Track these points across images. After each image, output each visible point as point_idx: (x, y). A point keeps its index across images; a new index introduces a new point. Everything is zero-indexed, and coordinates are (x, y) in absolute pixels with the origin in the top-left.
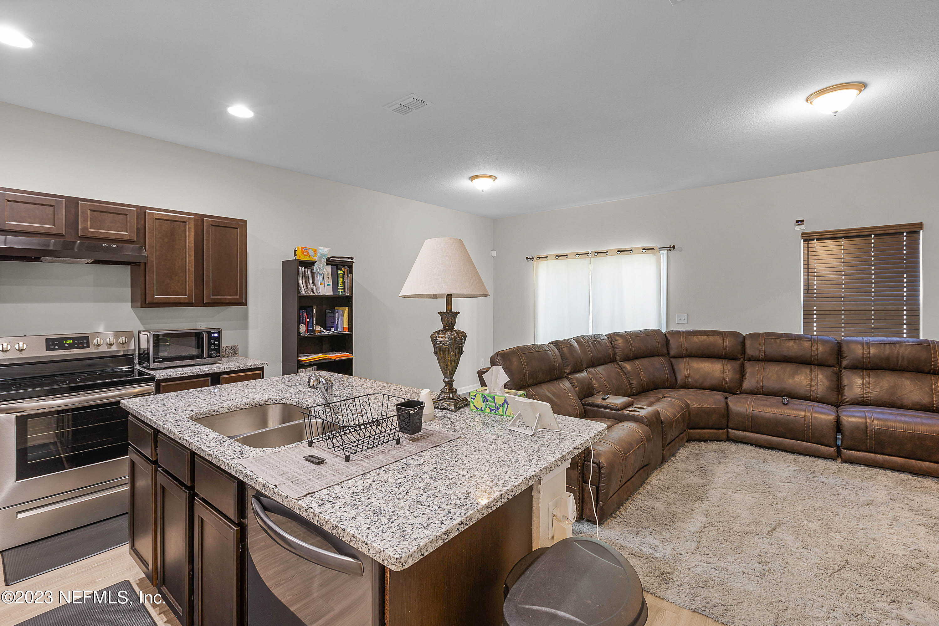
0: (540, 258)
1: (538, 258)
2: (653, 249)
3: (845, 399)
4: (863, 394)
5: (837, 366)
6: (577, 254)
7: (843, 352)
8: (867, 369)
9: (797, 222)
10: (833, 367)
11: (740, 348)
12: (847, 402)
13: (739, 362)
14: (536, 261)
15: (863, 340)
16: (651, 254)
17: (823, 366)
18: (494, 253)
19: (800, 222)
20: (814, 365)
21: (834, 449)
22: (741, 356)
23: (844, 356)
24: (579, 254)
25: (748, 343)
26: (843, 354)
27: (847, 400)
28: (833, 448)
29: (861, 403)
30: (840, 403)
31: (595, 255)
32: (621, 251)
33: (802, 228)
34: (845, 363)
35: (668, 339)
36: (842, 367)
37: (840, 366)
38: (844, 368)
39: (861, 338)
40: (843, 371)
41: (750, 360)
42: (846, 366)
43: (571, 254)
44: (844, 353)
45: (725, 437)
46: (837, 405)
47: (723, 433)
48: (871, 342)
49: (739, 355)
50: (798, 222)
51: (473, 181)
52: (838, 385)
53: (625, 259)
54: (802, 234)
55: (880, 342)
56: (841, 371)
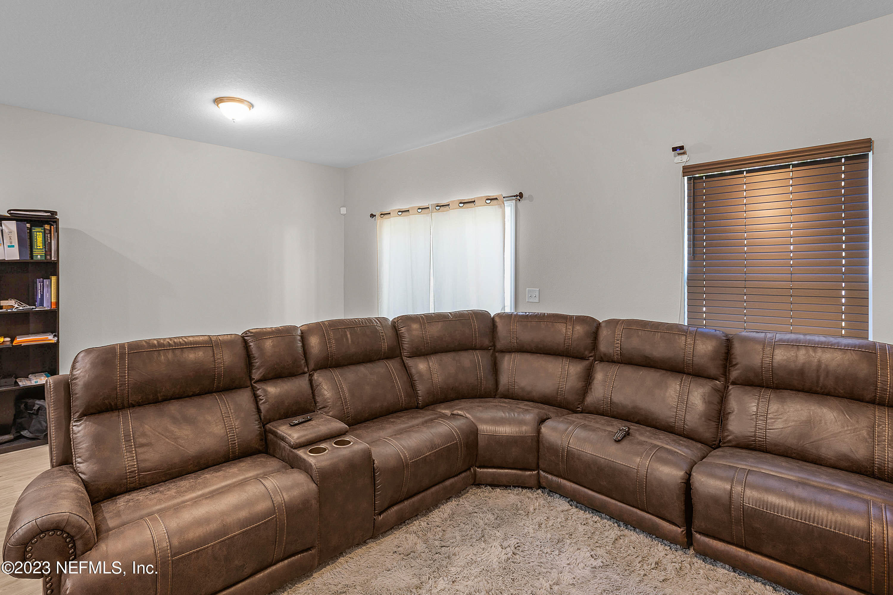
0: (384, 214)
1: (381, 214)
2: (496, 199)
3: (728, 436)
4: (755, 432)
5: (723, 379)
6: (419, 209)
7: (733, 356)
8: (768, 387)
9: (674, 149)
10: (716, 380)
11: (589, 341)
12: (730, 441)
13: (586, 363)
14: (380, 219)
15: (765, 338)
16: (497, 206)
17: (702, 377)
18: (343, 211)
19: (679, 150)
20: (689, 374)
21: (682, 529)
22: (591, 353)
23: (734, 363)
24: (422, 209)
25: (604, 333)
26: (734, 360)
27: (729, 438)
28: (680, 528)
29: (751, 445)
30: (720, 441)
31: (436, 208)
32: (464, 203)
33: (684, 160)
34: (734, 374)
35: (495, 324)
36: (730, 381)
37: (727, 380)
38: (734, 383)
39: (762, 335)
40: (730, 387)
41: (602, 360)
42: (735, 379)
43: (413, 208)
44: (735, 358)
45: (533, 482)
46: (715, 444)
47: (530, 476)
48: (777, 342)
49: (587, 353)
50: (676, 150)
51: (220, 105)
52: (720, 411)
53: (468, 212)
54: (684, 168)
55: (792, 342)
56: (728, 387)
